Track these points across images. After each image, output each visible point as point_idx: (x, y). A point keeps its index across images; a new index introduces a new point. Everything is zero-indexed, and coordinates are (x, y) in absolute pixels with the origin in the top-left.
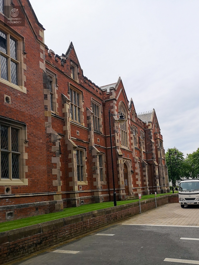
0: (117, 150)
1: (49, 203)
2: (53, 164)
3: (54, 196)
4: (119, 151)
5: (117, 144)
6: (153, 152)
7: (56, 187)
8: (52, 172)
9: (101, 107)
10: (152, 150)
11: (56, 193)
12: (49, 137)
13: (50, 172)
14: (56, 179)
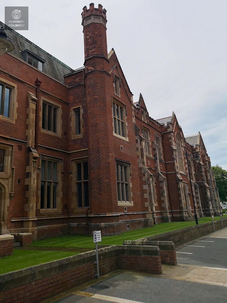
0: (177, 175)
1: (144, 219)
2: (144, 190)
3: (147, 215)
4: (179, 176)
5: (177, 170)
6: (203, 174)
7: (148, 208)
8: (144, 196)
9: (160, 138)
10: (202, 172)
11: (148, 212)
12: (140, 170)
13: (142, 196)
14: (147, 201)
